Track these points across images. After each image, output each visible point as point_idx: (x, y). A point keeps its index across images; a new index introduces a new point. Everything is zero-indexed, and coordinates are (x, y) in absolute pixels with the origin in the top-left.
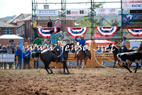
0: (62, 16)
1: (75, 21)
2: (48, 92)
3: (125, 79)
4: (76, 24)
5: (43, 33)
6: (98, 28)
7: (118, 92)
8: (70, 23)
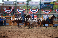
0: (15, 4)
1: (20, 7)
2: (9, 36)
3: (41, 31)
4: (20, 8)
5: (7, 11)
6: (30, 10)
7: (39, 37)
8: (18, 7)
